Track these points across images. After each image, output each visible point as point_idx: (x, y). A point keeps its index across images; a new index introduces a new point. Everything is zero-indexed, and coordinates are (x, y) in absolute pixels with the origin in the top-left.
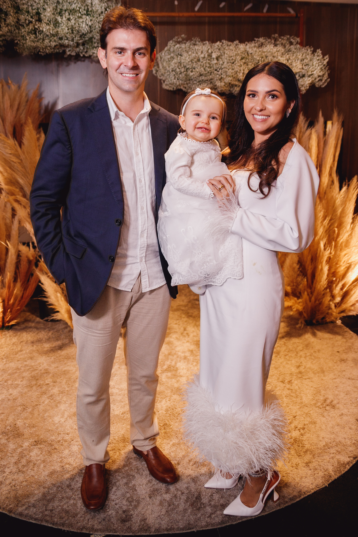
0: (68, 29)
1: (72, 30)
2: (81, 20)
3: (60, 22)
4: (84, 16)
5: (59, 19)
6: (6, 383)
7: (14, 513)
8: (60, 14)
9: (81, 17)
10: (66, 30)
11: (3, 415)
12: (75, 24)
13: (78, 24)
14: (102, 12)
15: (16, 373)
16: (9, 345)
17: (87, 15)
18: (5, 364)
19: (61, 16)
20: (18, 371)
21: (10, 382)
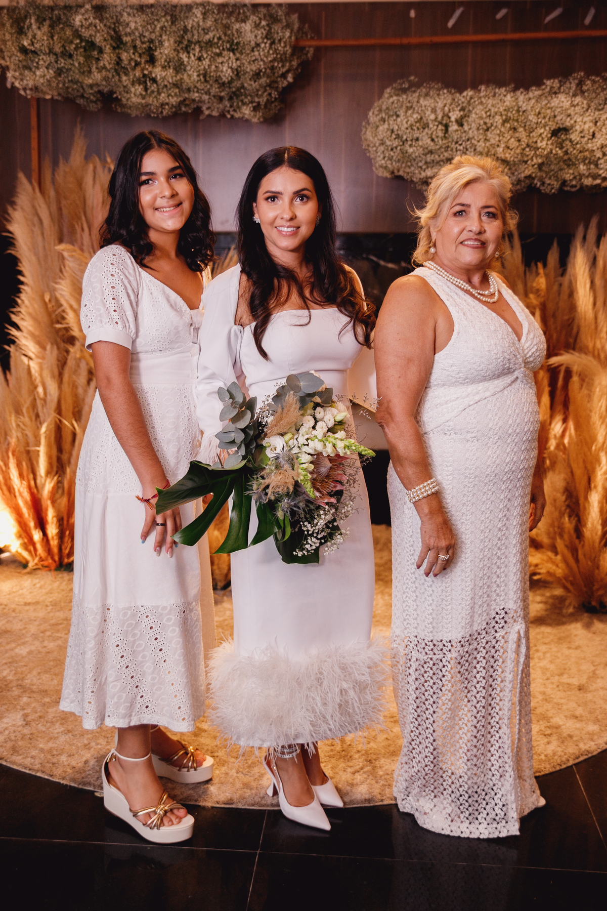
0: (198, 76)
1: (205, 77)
2: (220, 60)
3: (185, 63)
4: (225, 53)
5: (184, 56)
6: (42, 635)
7: (6, 761)
8: (187, 49)
9: (220, 55)
10: (195, 77)
11: (25, 668)
12: (209, 66)
13: (216, 67)
14: (258, 45)
15: (61, 624)
16: (63, 590)
17: (232, 50)
18: (49, 613)
19: (188, 53)
20: (65, 622)
21: (48, 633)
